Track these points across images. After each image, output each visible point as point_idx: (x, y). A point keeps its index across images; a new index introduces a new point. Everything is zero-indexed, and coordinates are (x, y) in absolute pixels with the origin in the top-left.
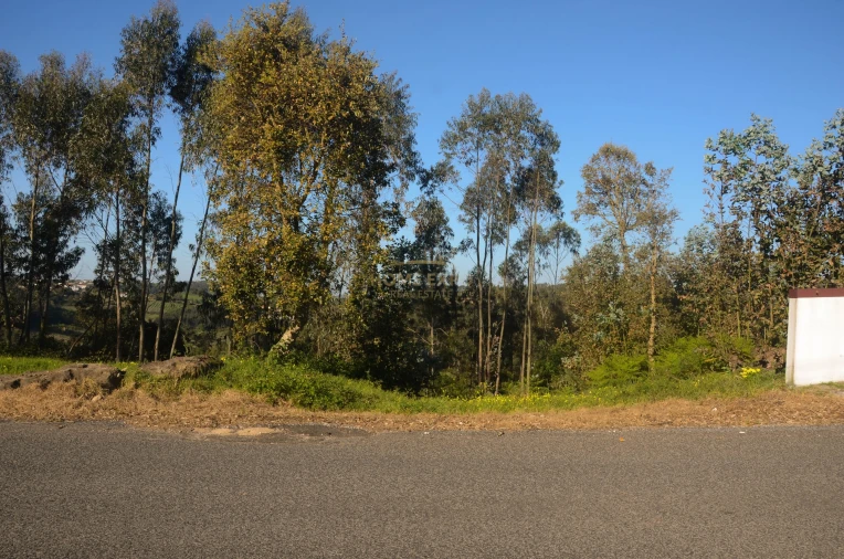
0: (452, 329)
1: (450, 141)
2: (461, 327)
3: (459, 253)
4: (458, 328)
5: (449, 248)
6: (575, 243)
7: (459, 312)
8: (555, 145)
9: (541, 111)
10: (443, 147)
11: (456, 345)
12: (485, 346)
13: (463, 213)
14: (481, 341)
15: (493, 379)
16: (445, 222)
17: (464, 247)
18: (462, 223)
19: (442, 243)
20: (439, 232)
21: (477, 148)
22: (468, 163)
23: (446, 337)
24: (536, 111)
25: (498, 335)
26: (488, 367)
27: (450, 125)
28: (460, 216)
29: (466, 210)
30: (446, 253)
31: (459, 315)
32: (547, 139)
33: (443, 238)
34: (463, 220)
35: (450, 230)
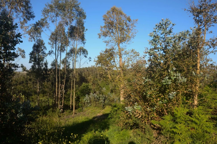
0: (46, 82)
1: (46, 12)
2: (49, 81)
3: (48, 55)
4: (48, 82)
5: (45, 54)
6: (86, 54)
7: (48, 76)
8: (85, 17)
9: (80, 3)
10: (44, 14)
11: (48, 87)
12: (58, 88)
13: (50, 41)
14: (57, 86)
15: (61, 100)
16: (44, 45)
17: (50, 53)
18: (49, 45)
19: (42, 52)
20: (41, 48)
21: (56, 16)
22: (53, 22)
23: (43, 85)
24: (78, 3)
25: (63, 84)
26: (59, 96)
27: (46, 6)
28: (49, 42)
29: (51, 40)
30: (44, 55)
31: (49, 77)
32: (81, 14)
33: (43, 50)
34: (50, 44)
35: (45, 47)
